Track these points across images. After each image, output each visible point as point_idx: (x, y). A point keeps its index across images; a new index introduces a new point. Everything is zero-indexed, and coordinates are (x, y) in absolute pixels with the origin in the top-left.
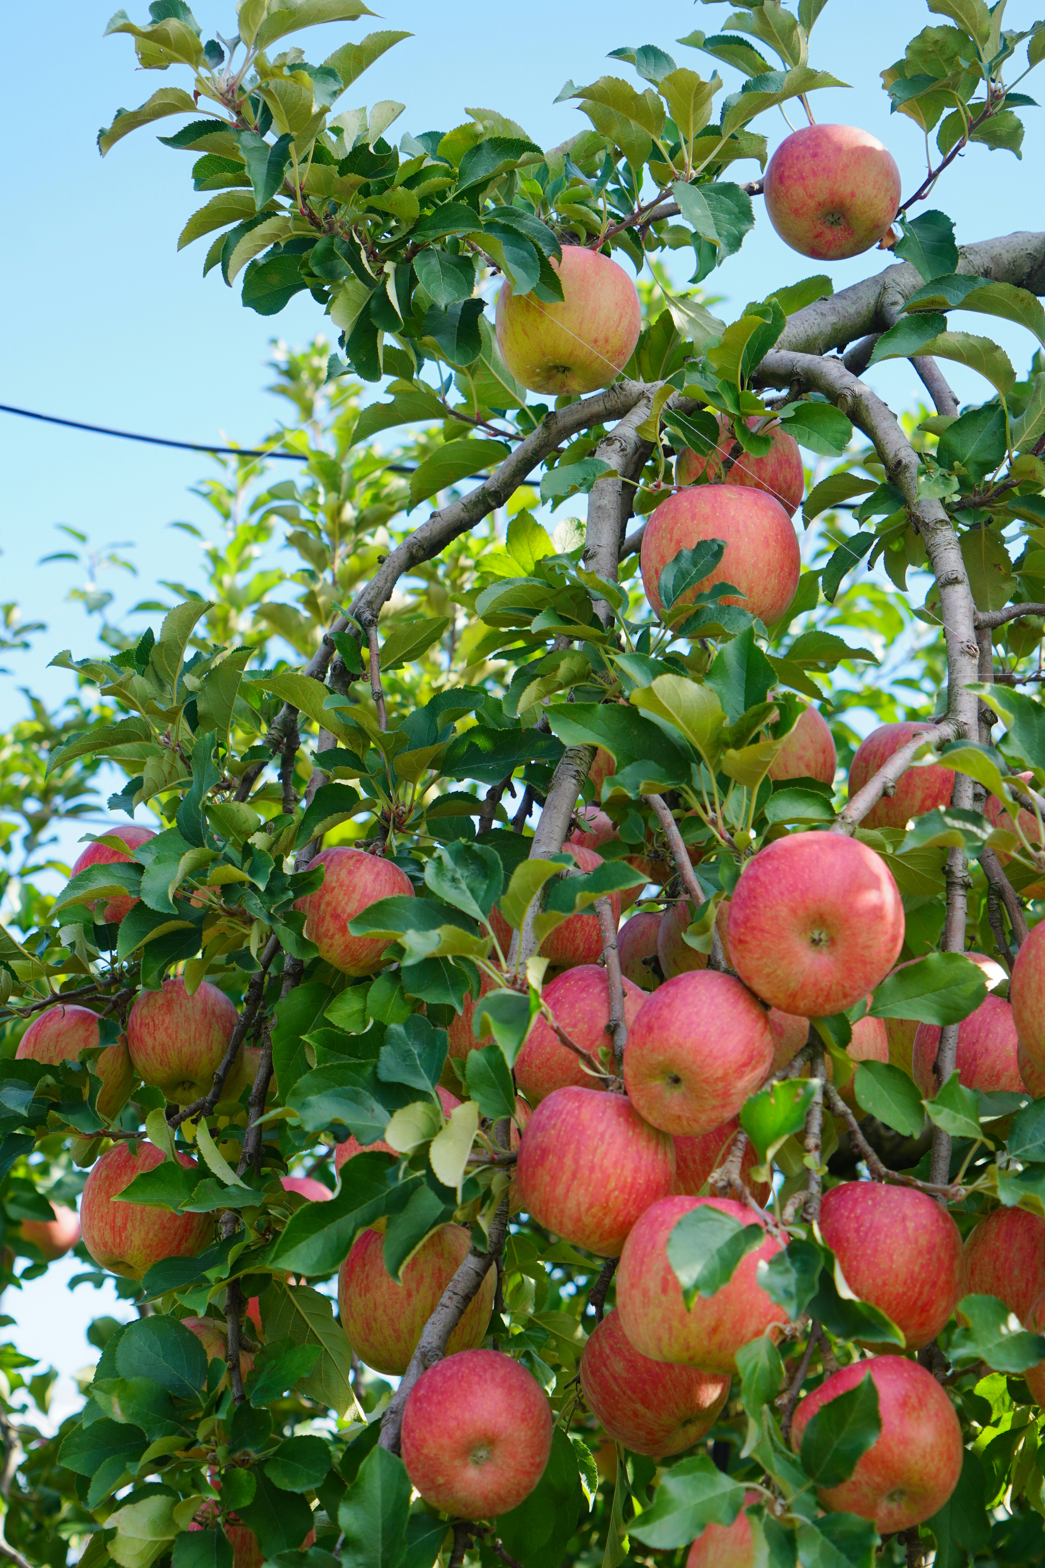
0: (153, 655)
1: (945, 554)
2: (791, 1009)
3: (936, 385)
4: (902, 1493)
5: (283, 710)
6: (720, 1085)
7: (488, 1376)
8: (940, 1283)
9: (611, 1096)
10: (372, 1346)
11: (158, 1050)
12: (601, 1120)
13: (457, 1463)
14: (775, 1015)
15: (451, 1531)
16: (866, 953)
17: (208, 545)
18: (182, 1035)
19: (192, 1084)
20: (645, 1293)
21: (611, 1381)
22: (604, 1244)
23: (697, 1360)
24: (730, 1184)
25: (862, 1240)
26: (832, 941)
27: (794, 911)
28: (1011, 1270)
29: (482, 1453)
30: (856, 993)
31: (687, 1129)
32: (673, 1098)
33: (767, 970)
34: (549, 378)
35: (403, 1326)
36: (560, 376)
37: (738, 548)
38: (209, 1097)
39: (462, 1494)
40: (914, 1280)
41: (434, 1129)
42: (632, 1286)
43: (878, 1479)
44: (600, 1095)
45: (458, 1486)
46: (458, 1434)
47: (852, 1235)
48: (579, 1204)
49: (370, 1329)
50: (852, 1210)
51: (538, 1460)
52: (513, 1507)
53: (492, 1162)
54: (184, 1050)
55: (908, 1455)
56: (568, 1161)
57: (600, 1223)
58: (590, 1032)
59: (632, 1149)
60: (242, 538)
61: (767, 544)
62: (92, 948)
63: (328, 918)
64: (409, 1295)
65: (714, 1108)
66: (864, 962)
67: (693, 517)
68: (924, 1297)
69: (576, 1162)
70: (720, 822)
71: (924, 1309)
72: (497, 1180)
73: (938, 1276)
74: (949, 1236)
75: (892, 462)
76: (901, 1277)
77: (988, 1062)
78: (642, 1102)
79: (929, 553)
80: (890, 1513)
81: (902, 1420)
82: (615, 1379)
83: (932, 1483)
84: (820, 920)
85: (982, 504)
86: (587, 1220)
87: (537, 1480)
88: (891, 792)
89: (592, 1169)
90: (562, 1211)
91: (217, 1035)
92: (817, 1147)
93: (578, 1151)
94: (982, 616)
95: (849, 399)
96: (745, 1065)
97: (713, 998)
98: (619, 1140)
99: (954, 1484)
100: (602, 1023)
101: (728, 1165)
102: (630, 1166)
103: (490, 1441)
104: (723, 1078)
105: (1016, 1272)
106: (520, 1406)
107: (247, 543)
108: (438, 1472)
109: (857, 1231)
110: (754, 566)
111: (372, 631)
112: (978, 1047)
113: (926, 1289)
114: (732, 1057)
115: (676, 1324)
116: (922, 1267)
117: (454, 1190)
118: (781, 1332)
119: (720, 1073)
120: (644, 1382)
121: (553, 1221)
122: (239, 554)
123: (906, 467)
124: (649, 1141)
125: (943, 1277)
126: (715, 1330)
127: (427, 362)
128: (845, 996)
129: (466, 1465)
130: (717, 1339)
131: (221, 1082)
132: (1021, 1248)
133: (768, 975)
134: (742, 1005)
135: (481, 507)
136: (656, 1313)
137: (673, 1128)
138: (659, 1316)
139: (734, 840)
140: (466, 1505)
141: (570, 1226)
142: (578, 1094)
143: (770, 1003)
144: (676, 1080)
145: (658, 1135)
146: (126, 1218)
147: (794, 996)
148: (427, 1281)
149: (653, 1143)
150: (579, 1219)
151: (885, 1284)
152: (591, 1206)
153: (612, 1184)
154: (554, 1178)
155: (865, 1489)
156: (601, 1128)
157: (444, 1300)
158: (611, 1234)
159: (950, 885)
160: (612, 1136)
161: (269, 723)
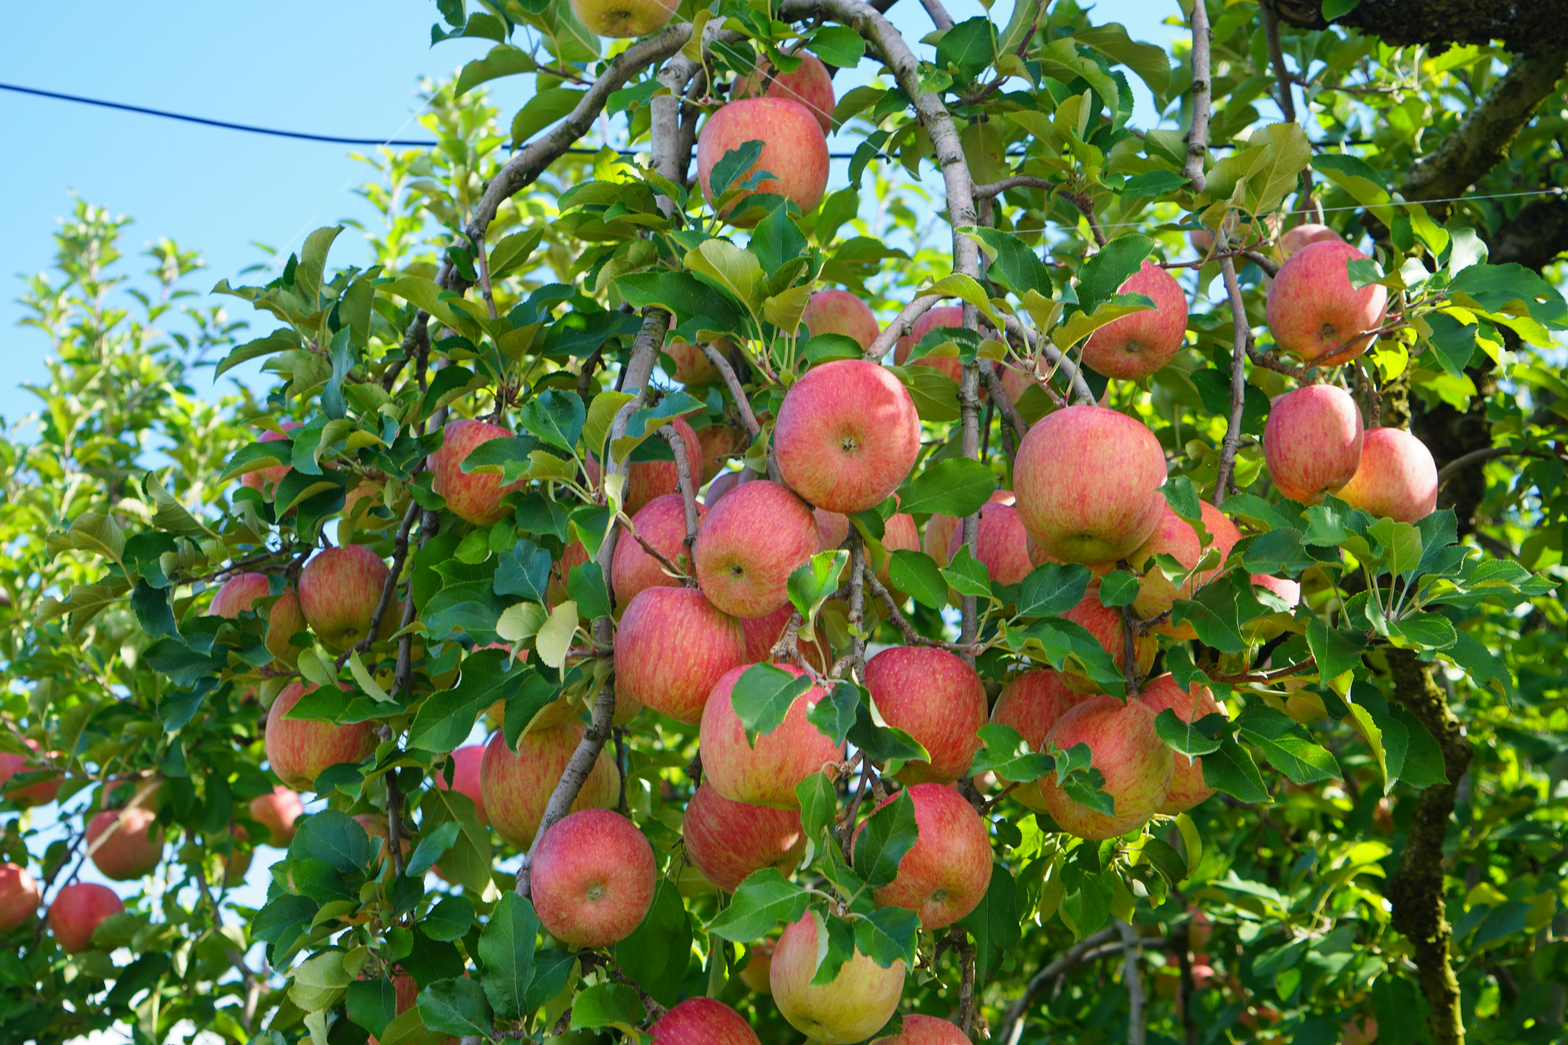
0: (297, 274)
1: (945, 140)
2: (830, 508)
3: (936, 11)
4: (944, 893)
5: (415, 321)
6: (775, 571)
7: (599, 828)
8: (967, 723)
9: (688, 590)
10: (511, 825)
11: (324, 604)
12: (679, 609)
13: (576, 899)
14: (817, 512)
15: (578, 963)
16: (889, 454)
17: (370, 236)
18: (344, 590)
19: (355, 632)
20: (721, 744)
21: (707, 834)
22: (689, 712)
23: (768, 796)
24: (788, 654)
25: (901, 692)
26: (860, 446)
27: (827, 423)
28: (1032, 721)
29: (598, 890)
30: (883, 489)
31: (751, 611)
32: (738, 586)
33: (807, 474)
34: (614, 23)
35: (534, 806)
36: (623, 21)
37: (775, 148)
38: (368, 638)
39: (582, 926)
40: (945, 722)
41: (539, 623)
42: (711, 740)
43: (921, 882)
44: (678, 591)
45: (579, 919)
46: (576, 875)
47: (891, 689)
48: (665, 680)
49: (508, 811)
50: (891, 669)
51: (644, 894)
52: (626, 935)
53: (594, 654)
54: (347, 602)
55: (946, 861)
56: (654, 645)
57: (683, 695)
58: (671, 547)
59: (707, 632)
60: (399, 227)
61: (799, 143)
62: (263, 523)
63: (454, 477)
64: (538, 780)
65: (771, 591)
66: (888, 463)
67: (737, 125)
68: (955, 736)
69: (661, 645)
70: (768, 365)
71: (955, 745)
72: (599, 669)
73: (965, 717)
74: (972, 685)
75: (898, 69)
76: (935, 719)
77: (1008, 559)
78: (712, 592)
79: (932, 140)
80: (935, 911)
81: (939, 832)
82: (711, 833)
83: (967, 883)
84: (849, 429)
85: (976, 101)
86: (673, 692)
87: (645, 911)
88: (908, 331)
89: (674, 650)
90: (652, 687)
91: (373, 587)
92: (859, 618)
93: (662, 635)
94: (979, 189)
95: (861, 21)
96: (795, 554)
97: (764, 501)
98: (695, 625)
99: (987, 885)
100: (681, 539)
101: (786, 638)
102: (705, 645)
103: (603, 880)
104: (776, 566)
105: (1036, 723)
106: (626, 850)
107: (403, 232)
108: (561, 909)
109: (896, 685)
110: (790, 161)
111: (480, 243)
112: (999, 548)
113: (956, 728)
114: (783, 548)
115: (748, 767)
116: (951, 710)
117: (557, 670)
118: (837, 770)
119: (774, 561)
120: (735, 833)
121: (645, 695)
122: (398, 242)
123: (910, 71)
124: (721, 624)
125: (969, 718)
126: (780, 770)
127: (517, 27)
128: (874, 492)
129: (584, 901)
130: (782, 777)
131: (377, 625)
132: (1040, 703)
133: (809, 478)
134: (789, 505)
135: (566, 138)
136: (730, 760)
137: (738, 611)
138: (734, 762)
139: (781, 378)
140: (586, 935)
141: (659, 699)
142: (660, 591)
143: (813, 502)
144: (739, 571)
145: (729, 619)
146: (303, 740)
147: (831, 494)
148: (553, 767)
149: (724, 627)
150: (666, 692)
151: (921, 726)
152: (675, 680)
153: (692, 661)
154: (643, 660)
155: (912, 891)
156: (680, 616)
157: (565, 776)
158: (693, 703)
159: (964, 408)
160: (689, 622)
161: (404, 334)
